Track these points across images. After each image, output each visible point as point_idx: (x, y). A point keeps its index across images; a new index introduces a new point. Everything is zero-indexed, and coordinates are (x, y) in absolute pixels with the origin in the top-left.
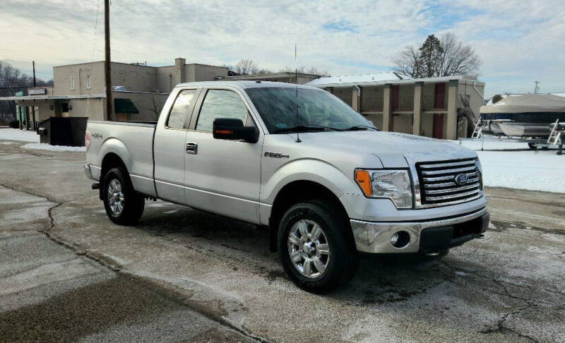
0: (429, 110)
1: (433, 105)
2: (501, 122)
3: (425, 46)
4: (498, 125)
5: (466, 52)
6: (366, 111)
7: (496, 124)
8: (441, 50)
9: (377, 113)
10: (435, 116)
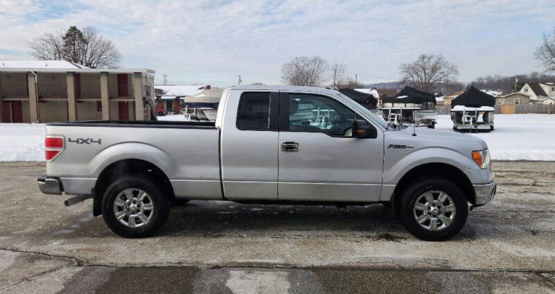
0: (116, 98)
1: (117, 93)
2: (205, 110)
3: (68, 35)
4: (204, 113)
5: (107, 46)
6: (46, 98)
7: (202, 112)
8: (85, 42)
9: (59, 100)
10: (120, 103)
